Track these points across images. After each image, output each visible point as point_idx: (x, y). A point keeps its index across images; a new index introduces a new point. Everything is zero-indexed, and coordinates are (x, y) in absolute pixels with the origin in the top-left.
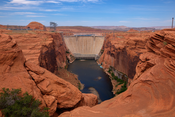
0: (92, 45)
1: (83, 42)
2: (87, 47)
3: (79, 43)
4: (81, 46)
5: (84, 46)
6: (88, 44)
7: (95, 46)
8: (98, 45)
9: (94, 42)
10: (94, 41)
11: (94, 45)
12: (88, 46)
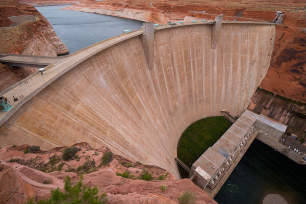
0: (207, 66)
1: (176, 65)
2: (190, 85)
3: (161, 76)
4: (171, 87)
5: (182, 80)
6: (194, 68)
7: (219, 71)
8: (235, 68)
9: (213, 54)
10: (214, 48)
11: (215, 68)
12: (195, 78)
